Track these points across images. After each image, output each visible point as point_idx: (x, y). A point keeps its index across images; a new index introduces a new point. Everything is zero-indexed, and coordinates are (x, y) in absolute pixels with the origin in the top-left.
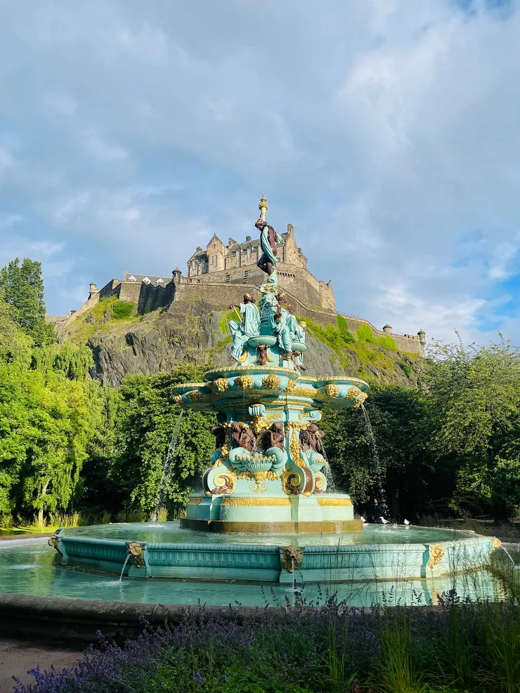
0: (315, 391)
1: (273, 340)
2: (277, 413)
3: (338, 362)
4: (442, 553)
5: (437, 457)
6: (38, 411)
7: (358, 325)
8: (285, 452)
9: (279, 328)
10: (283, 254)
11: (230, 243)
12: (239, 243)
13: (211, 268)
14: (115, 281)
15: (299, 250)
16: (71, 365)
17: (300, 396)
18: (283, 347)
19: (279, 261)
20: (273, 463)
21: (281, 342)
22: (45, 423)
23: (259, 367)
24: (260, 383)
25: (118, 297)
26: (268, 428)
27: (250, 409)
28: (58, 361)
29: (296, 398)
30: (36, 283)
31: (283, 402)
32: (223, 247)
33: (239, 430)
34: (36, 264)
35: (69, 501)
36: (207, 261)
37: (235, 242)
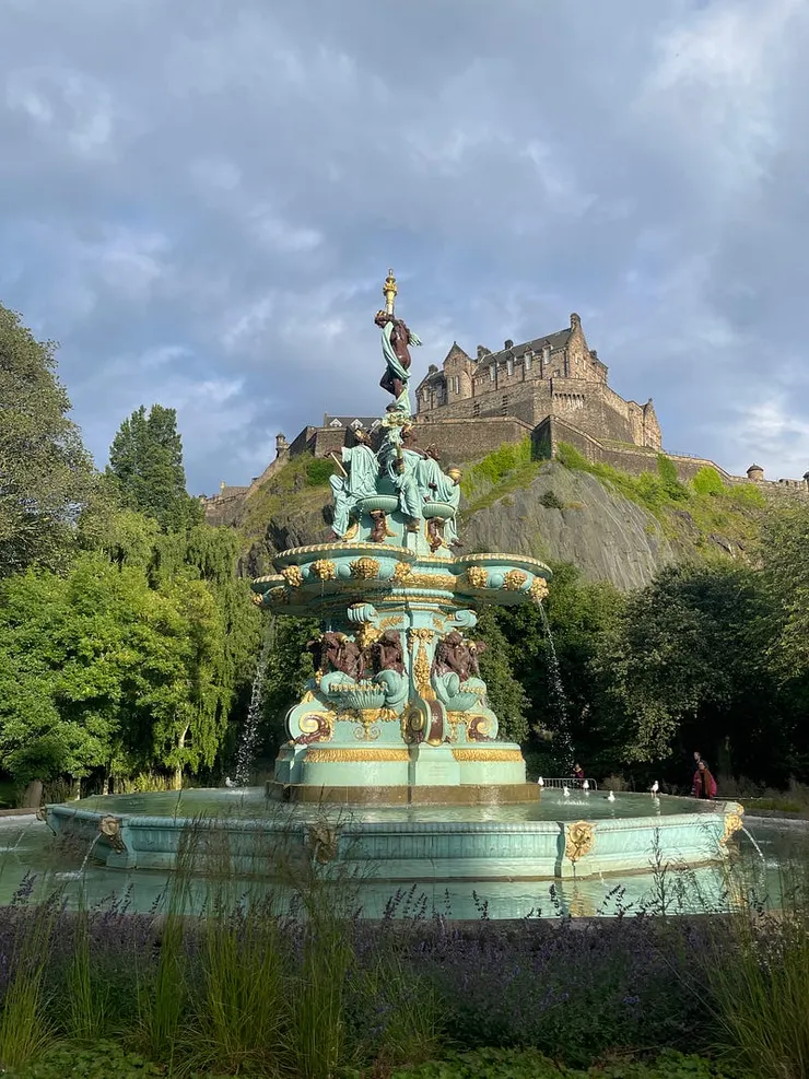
0: (454, 578)
1: (391, 500)
2: (396, 616)
3: (658, 531)
4: (586, 836)
5: (781, 681)
6: (137, 627)
7: (696, 468)
8: (406, 678)
9: (400, 480)
10: (565, 362)
11: (479, 354)
12: (494, 351)
13: (451, 397)
14: (309, 429)
15: (593, 354)
16: (207, 557)
17: (426, 587)
18: (407, 512)
19: (559, 376)
20: (387, 695)
21: (403, 504)
22: (146, 644)
23: (372, 546)
24: (347, 570)
25: (313, 452)
26: (376, 640)
27: (350, 611)
28: (191, 552)
29: (420, 591)
30: (172, 442)
31: (401, 598)
32: (469, 362)
33: (337, 645)
34: (167, 411)
35: (216, 757)
36: (445, 386)
37: (488, 352)
